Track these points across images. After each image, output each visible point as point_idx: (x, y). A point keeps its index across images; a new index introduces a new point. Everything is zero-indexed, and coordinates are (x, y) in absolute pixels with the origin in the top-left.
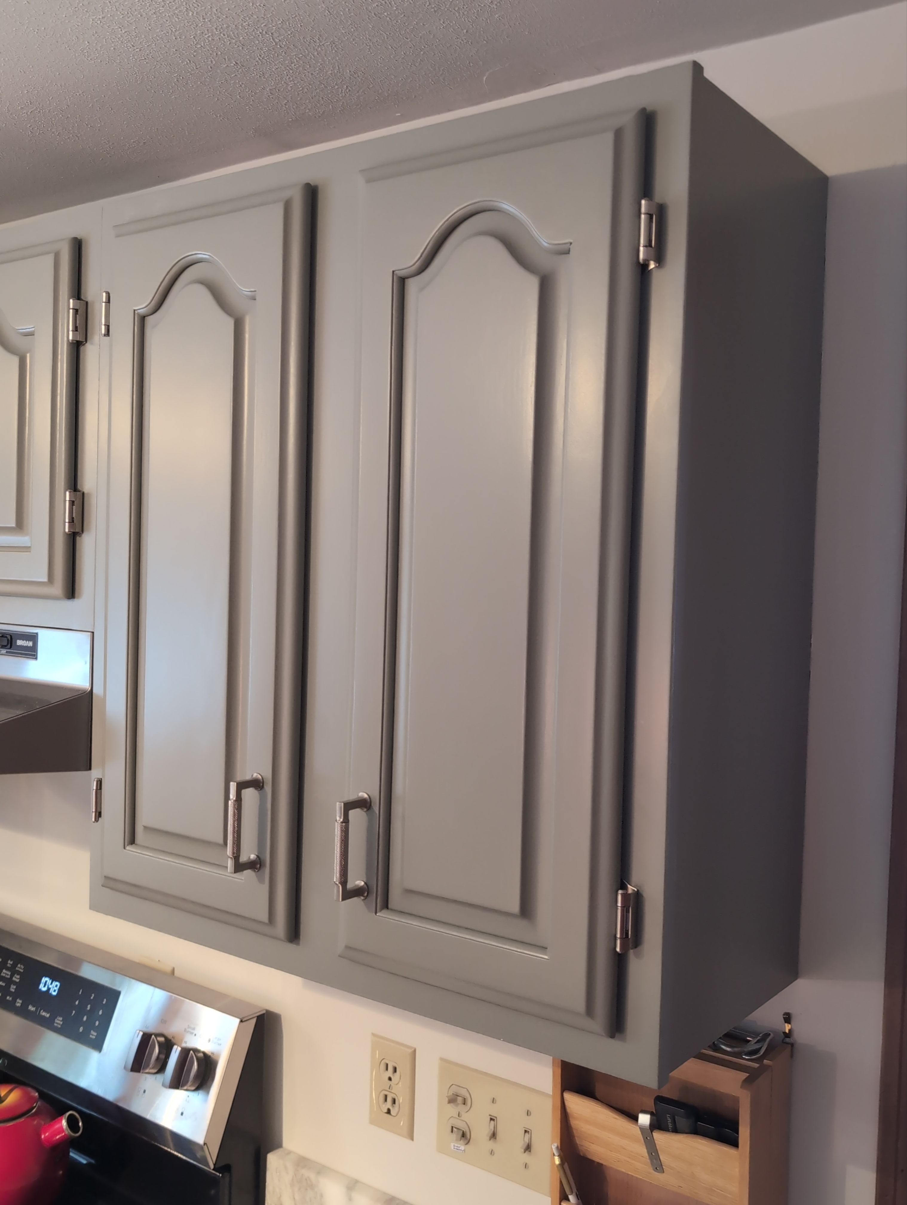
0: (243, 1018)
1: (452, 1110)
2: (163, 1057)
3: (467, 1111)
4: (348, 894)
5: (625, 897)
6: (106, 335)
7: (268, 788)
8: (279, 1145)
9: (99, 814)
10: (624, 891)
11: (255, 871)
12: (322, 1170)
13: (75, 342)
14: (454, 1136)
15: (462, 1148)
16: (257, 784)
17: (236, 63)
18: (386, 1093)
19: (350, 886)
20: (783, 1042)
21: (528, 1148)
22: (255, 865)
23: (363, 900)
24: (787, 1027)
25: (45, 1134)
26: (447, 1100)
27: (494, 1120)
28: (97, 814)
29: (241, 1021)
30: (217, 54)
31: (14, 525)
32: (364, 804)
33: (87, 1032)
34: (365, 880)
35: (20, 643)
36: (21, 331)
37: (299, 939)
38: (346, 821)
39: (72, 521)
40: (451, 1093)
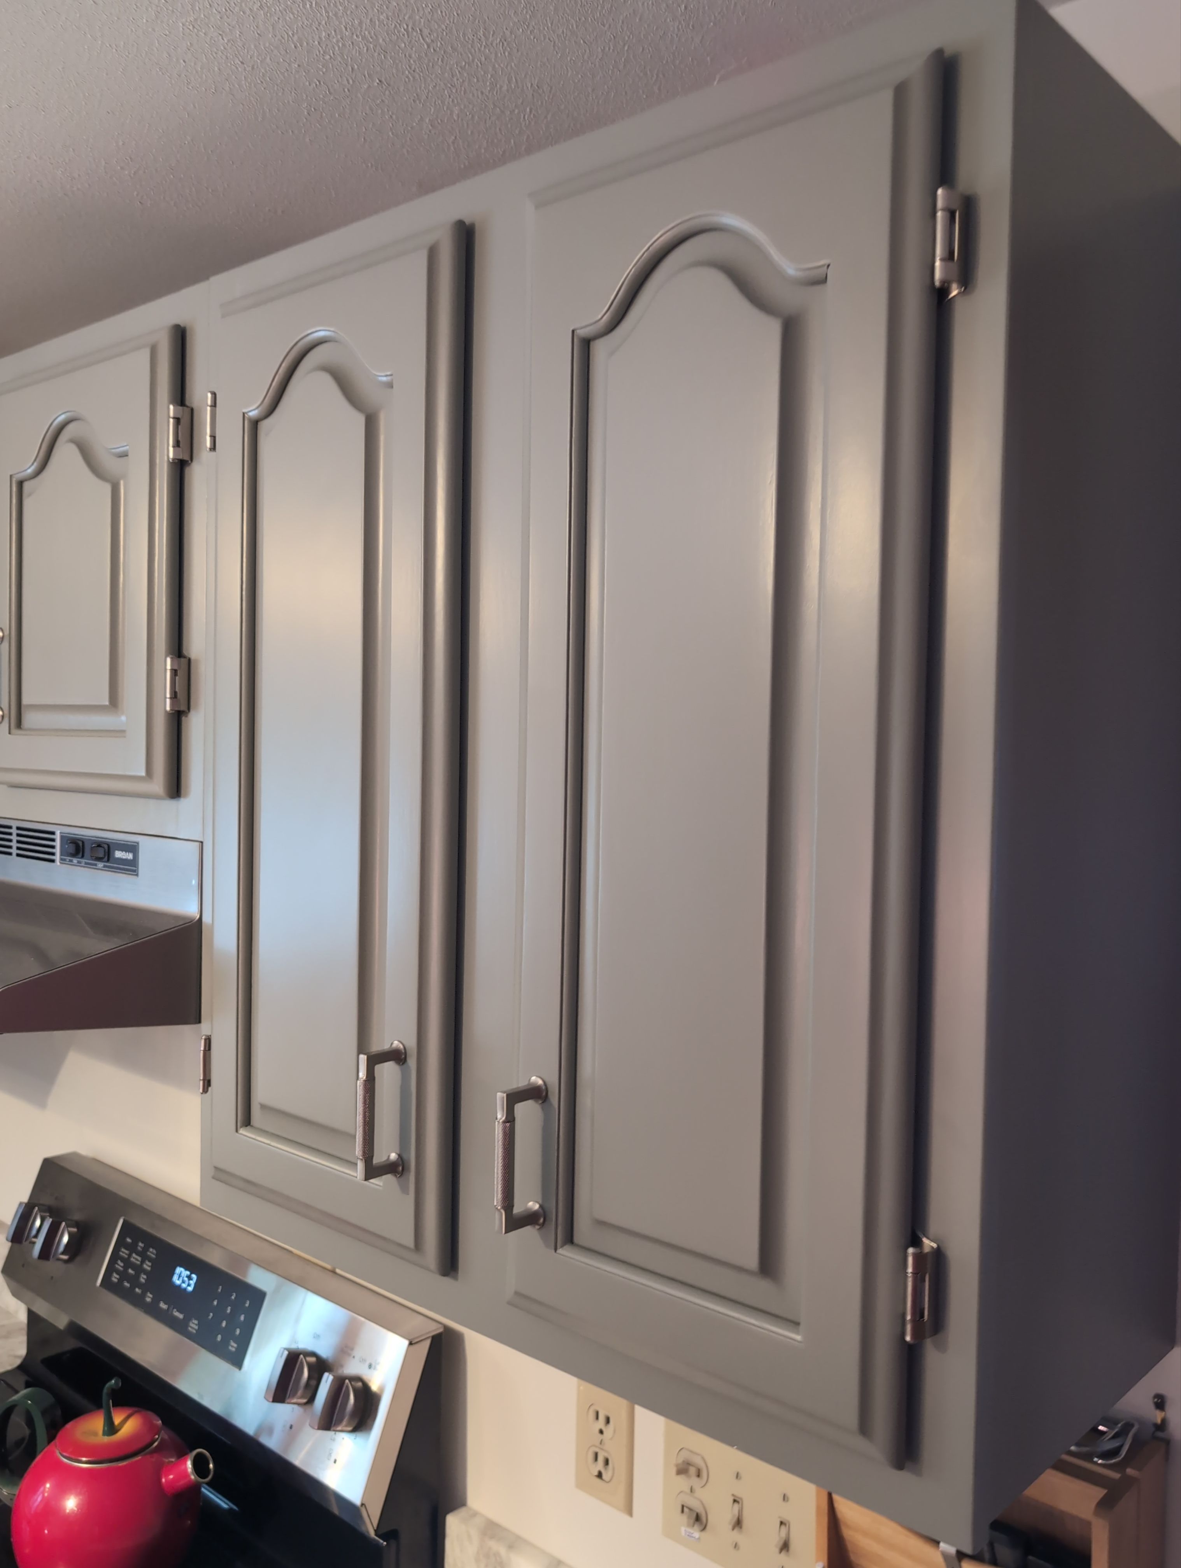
0: (414, 1339)
1: (682, 1483)
2: (313, 1383)
3: (703, 1485)
4: (514, 1223)
5: (920, 1259)
6: (212, 450)
7: (412, 1062)
8: (462, 1503)
9: (207, 1083)
10: (918, 1249)
11: (396, 1176)
12: (515, 1543)
13: (177, 461)
14: (684, 1518)
15: (697, 1535)
16: (398, 1056)
17: (380, 81)
18: (597, 1450)
19: (517, 1210)
20: (1154, 1438)
21: (785, 1546)
22: (395, 1168)
23: (538, 1229)
24: (1158, 1416)
25: (167, 1476)
26: (674, 1470)
27: (738, 1502)
28: (206, 1082)
29: (411, 1344)
30: (352, 69)
31: (107, 703)
32: (537, 1094)
33: (225, 1342)
34: (540, 1202)
35: (119, 854)
36: (113, 451)
37: (458, 1273)
38: (510, 1119)
39: (174, 696)
40: (680, 1461)
